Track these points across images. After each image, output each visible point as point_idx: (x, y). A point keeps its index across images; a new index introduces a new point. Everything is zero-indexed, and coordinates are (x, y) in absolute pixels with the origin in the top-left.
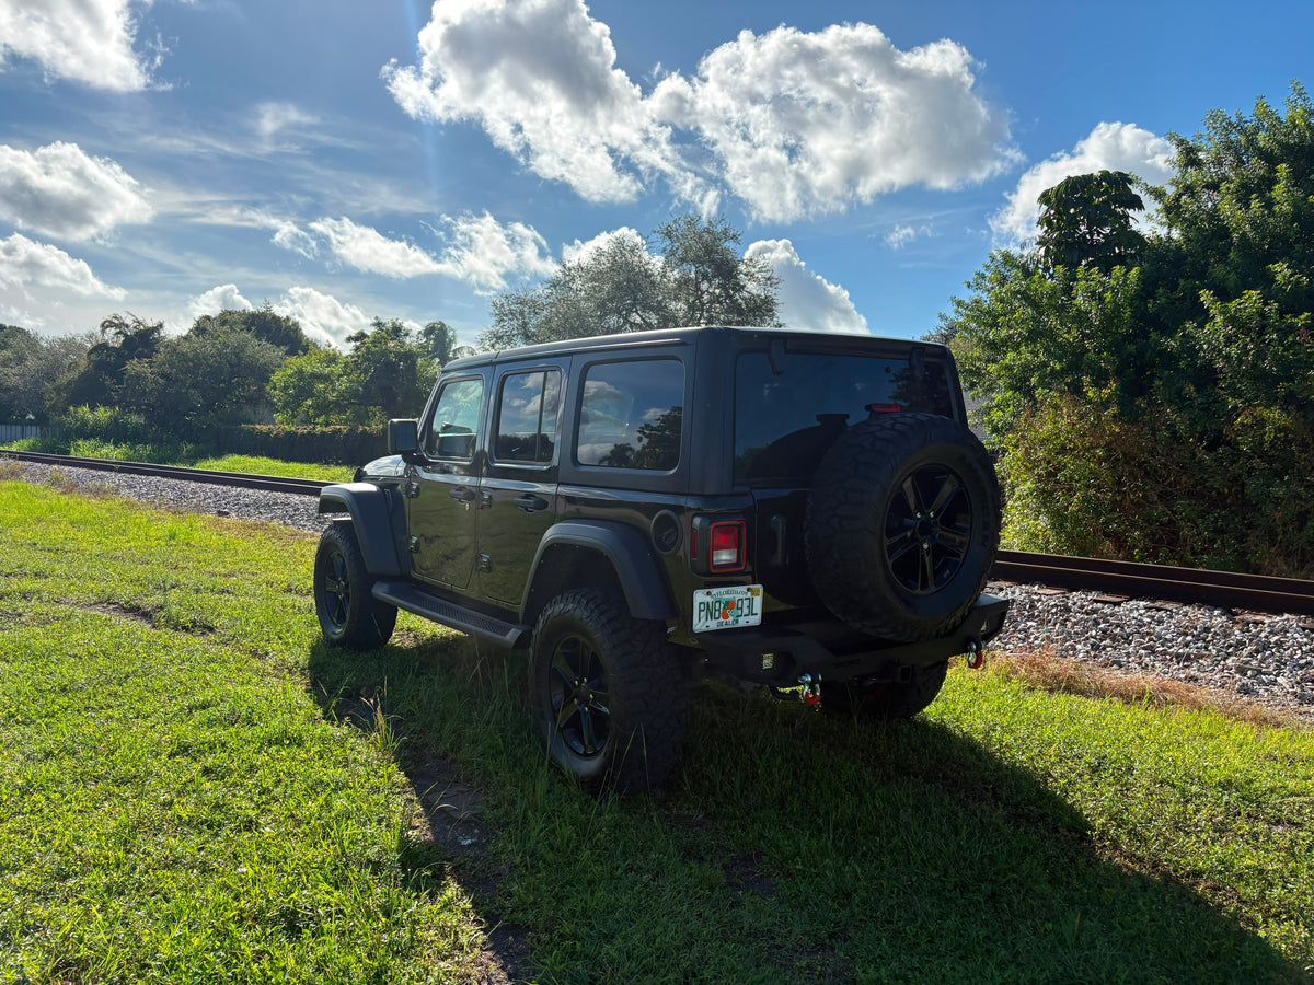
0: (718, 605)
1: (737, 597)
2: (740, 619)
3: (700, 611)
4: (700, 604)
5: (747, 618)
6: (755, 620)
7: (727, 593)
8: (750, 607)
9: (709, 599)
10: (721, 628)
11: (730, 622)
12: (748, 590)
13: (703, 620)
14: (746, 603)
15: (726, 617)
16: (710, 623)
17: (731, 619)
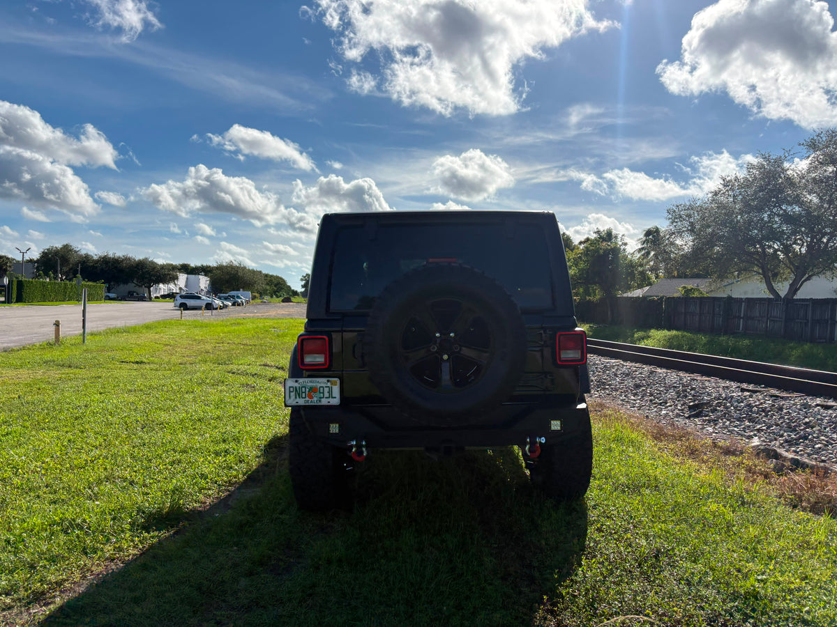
0: (304, 389)
1: (319, 385)
2: (322, 400)
3: (290, 392)
4: (290, 387)
5: (328, 400)
6: (336, 401)
7: (311, 382)
8: (330, 392)
9: (296, 385)
10: (307, 404)
11: (314, 401)
12: (328, 381)
13: (293, 397)
14: (326, 390)
15: (311, 397)
16: (298, 400)
17: (315, 399)
